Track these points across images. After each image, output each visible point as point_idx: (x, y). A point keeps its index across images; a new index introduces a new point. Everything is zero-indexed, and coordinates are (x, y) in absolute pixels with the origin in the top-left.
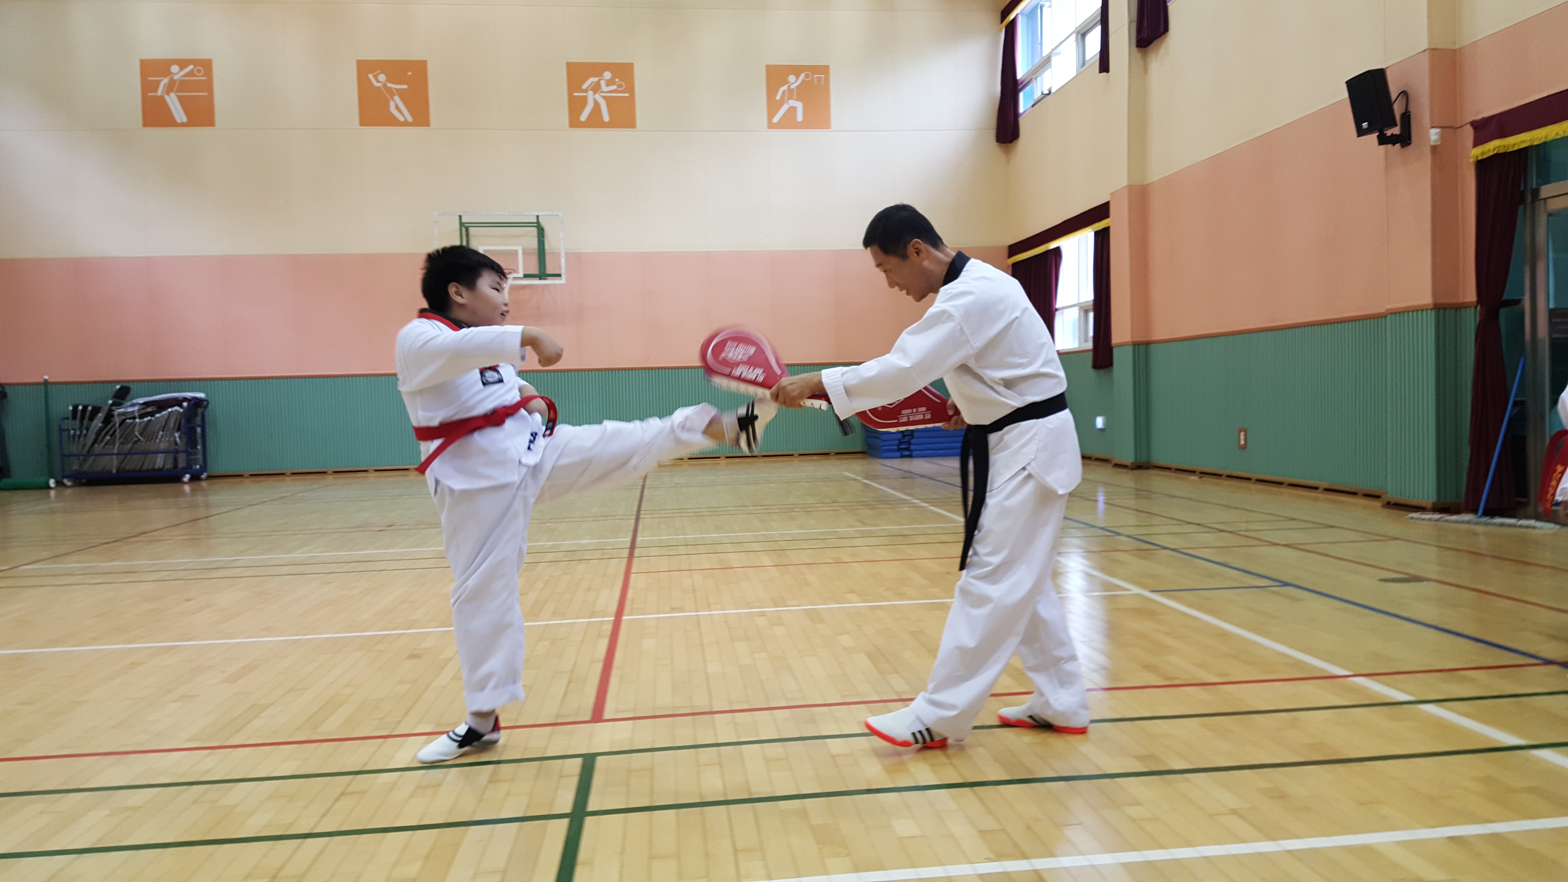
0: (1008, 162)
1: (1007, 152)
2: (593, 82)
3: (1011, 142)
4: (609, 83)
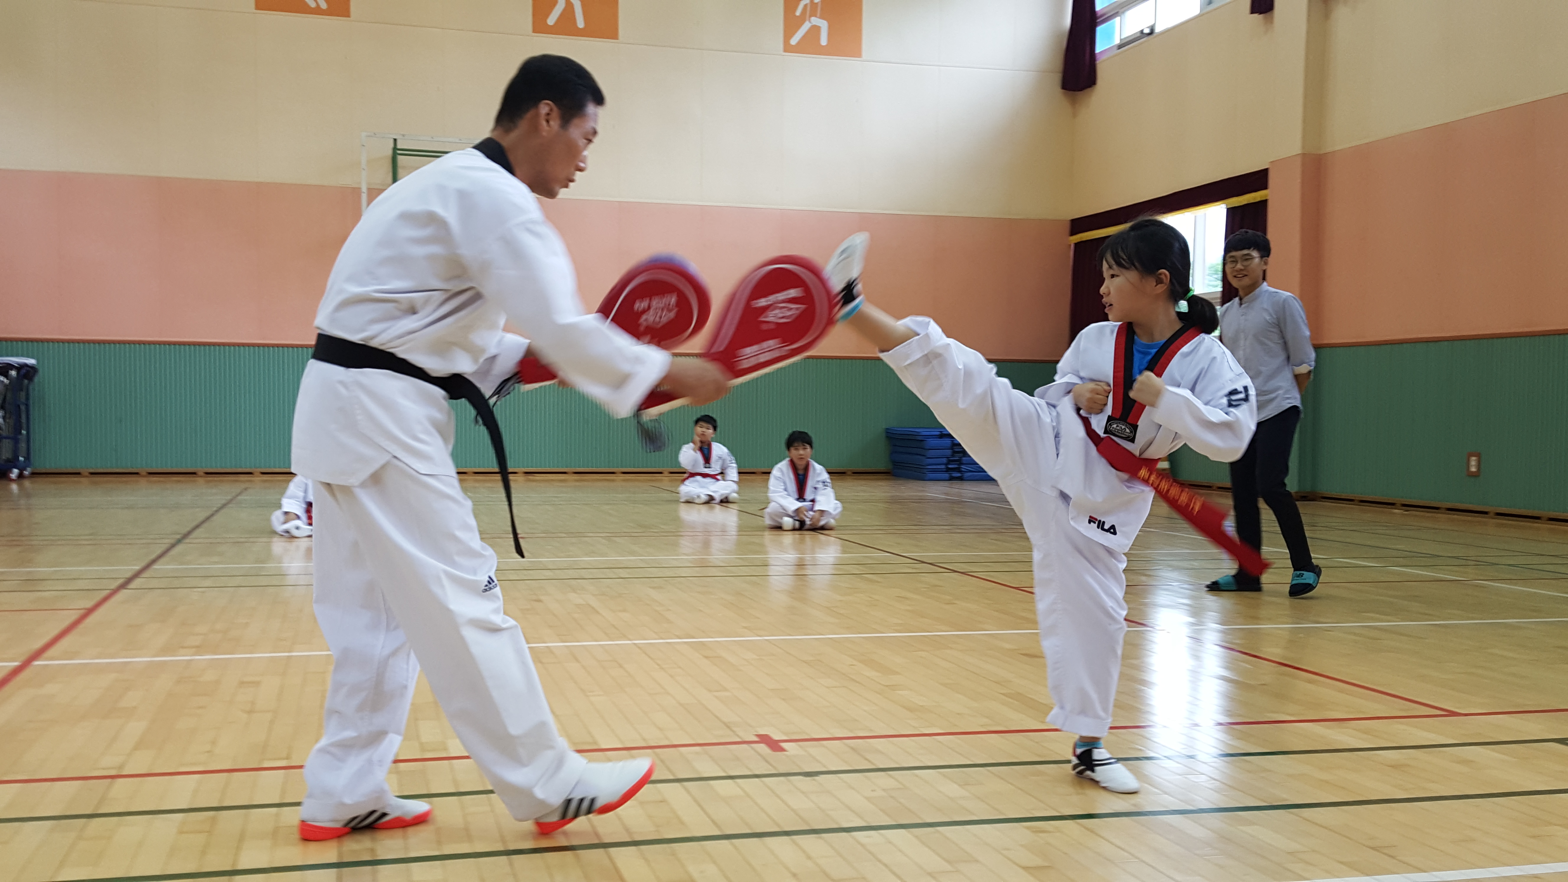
0: (1075, 115)
1: (1074, 102)
3: (1081, 89)
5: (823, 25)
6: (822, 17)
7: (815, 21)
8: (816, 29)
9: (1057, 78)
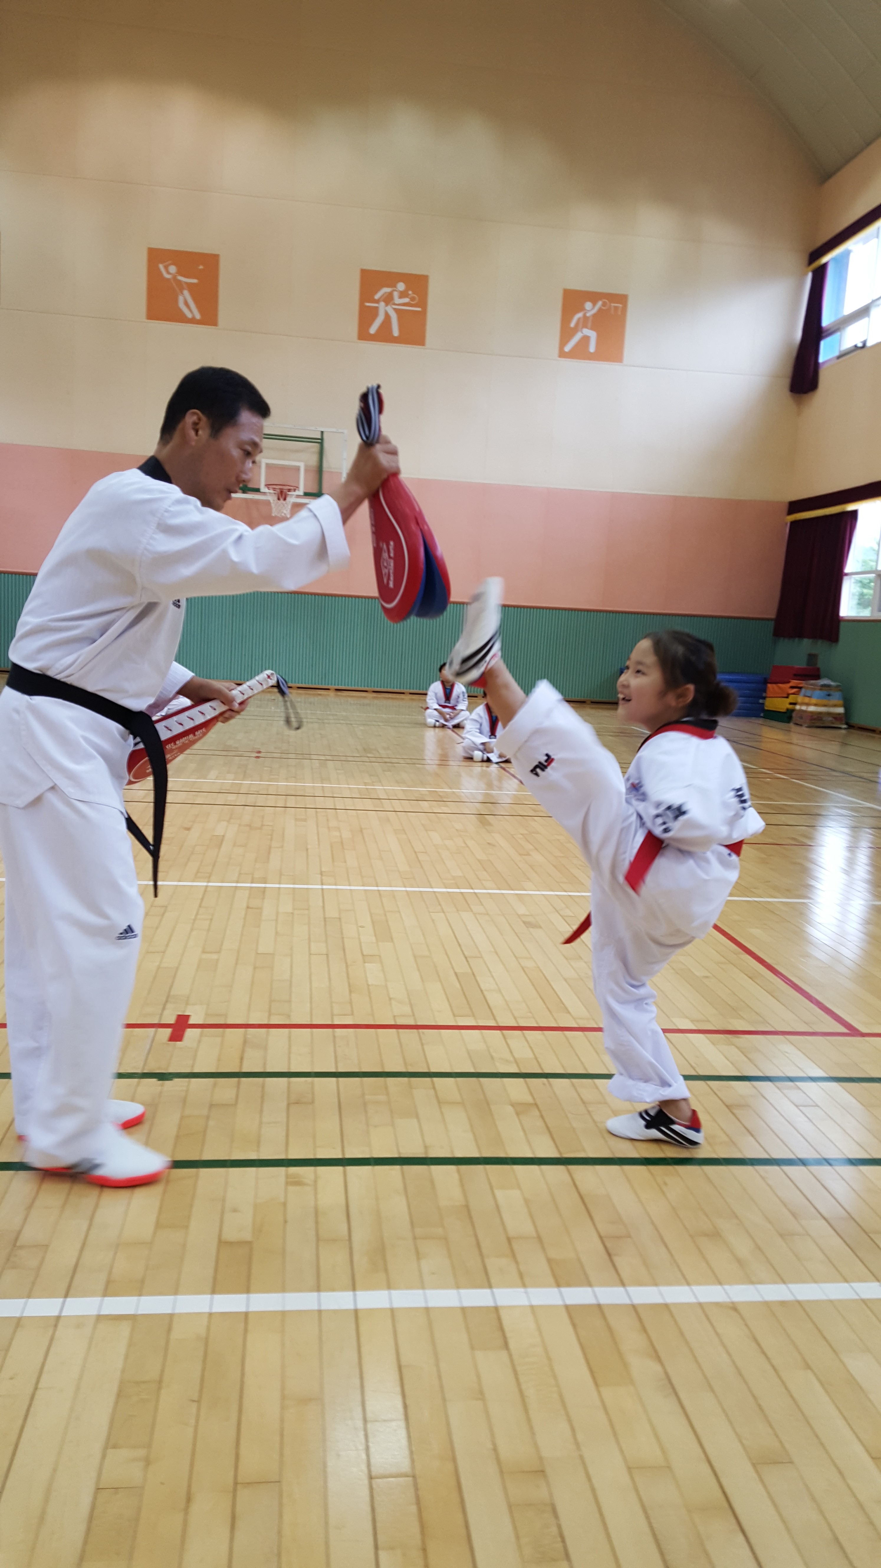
0: (799, 413)
1: (799, 403)
2: (386, 293)
3: (805, 392)
4: (402, 295)
5: (592, 335)
6: (592, 329)
7: (587, 332)
8: (586, 339)
9: (786, 382)
